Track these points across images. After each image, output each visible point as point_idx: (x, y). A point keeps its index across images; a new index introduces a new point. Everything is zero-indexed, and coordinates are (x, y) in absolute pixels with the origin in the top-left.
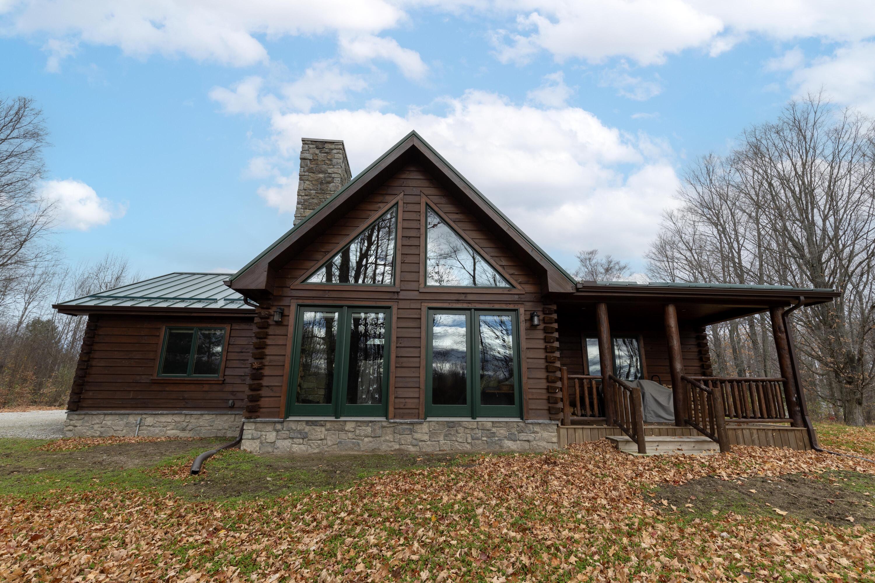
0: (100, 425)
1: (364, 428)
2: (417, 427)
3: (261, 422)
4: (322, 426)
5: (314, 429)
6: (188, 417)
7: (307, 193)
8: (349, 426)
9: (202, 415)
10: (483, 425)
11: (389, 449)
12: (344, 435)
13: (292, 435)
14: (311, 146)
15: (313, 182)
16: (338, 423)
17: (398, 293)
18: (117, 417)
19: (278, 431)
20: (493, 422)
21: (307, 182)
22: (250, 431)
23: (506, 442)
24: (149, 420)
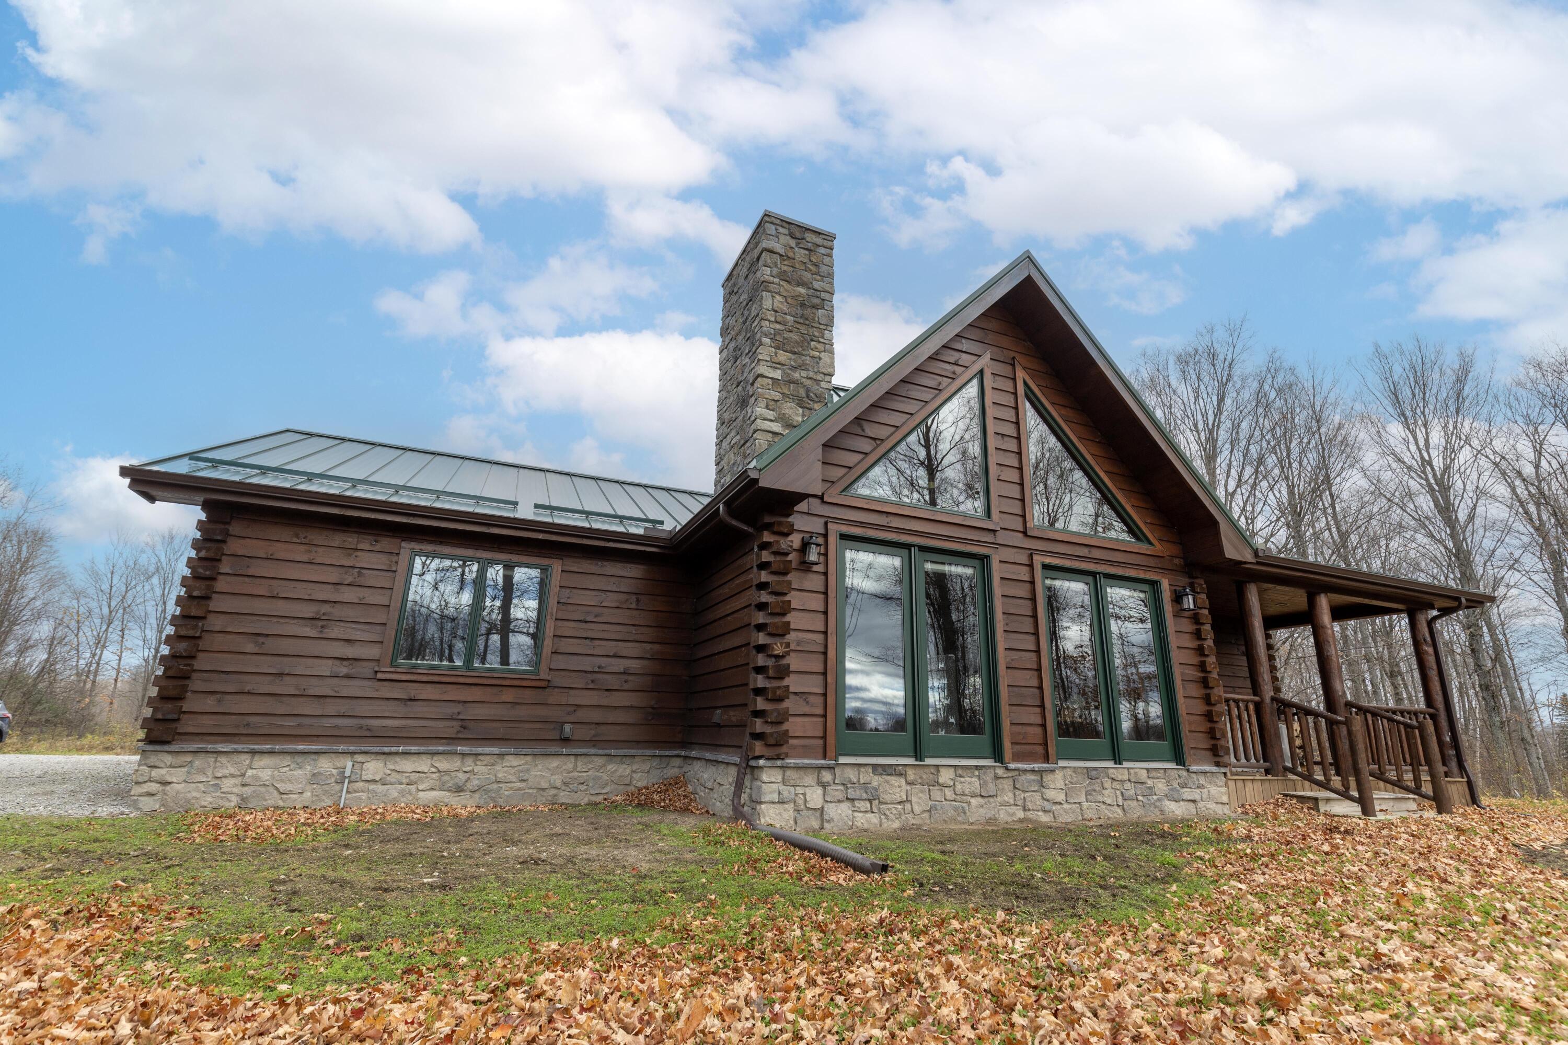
0: (238, 781)
1: (968, 779)
2: (1048, 778)
3: (798, 768)
4: (900, 775)
5: (888, 782)
6: (469, 761)
7: (779, 319)
8: (946, 776)
9: (501, 755)
10: (1136, 773)
11: (1009, 819)
12: (939, 793)
13: (851, 793)
14: (781, 230)
15: (789, 300)
16: (927, 770)
17: (994, 531)
18: (287, 760)
19: (824, 786)
20: (1148, 769)
21: (778, 298)
22: (775, 786)
23: (1168, 803)
24: (373, 768)
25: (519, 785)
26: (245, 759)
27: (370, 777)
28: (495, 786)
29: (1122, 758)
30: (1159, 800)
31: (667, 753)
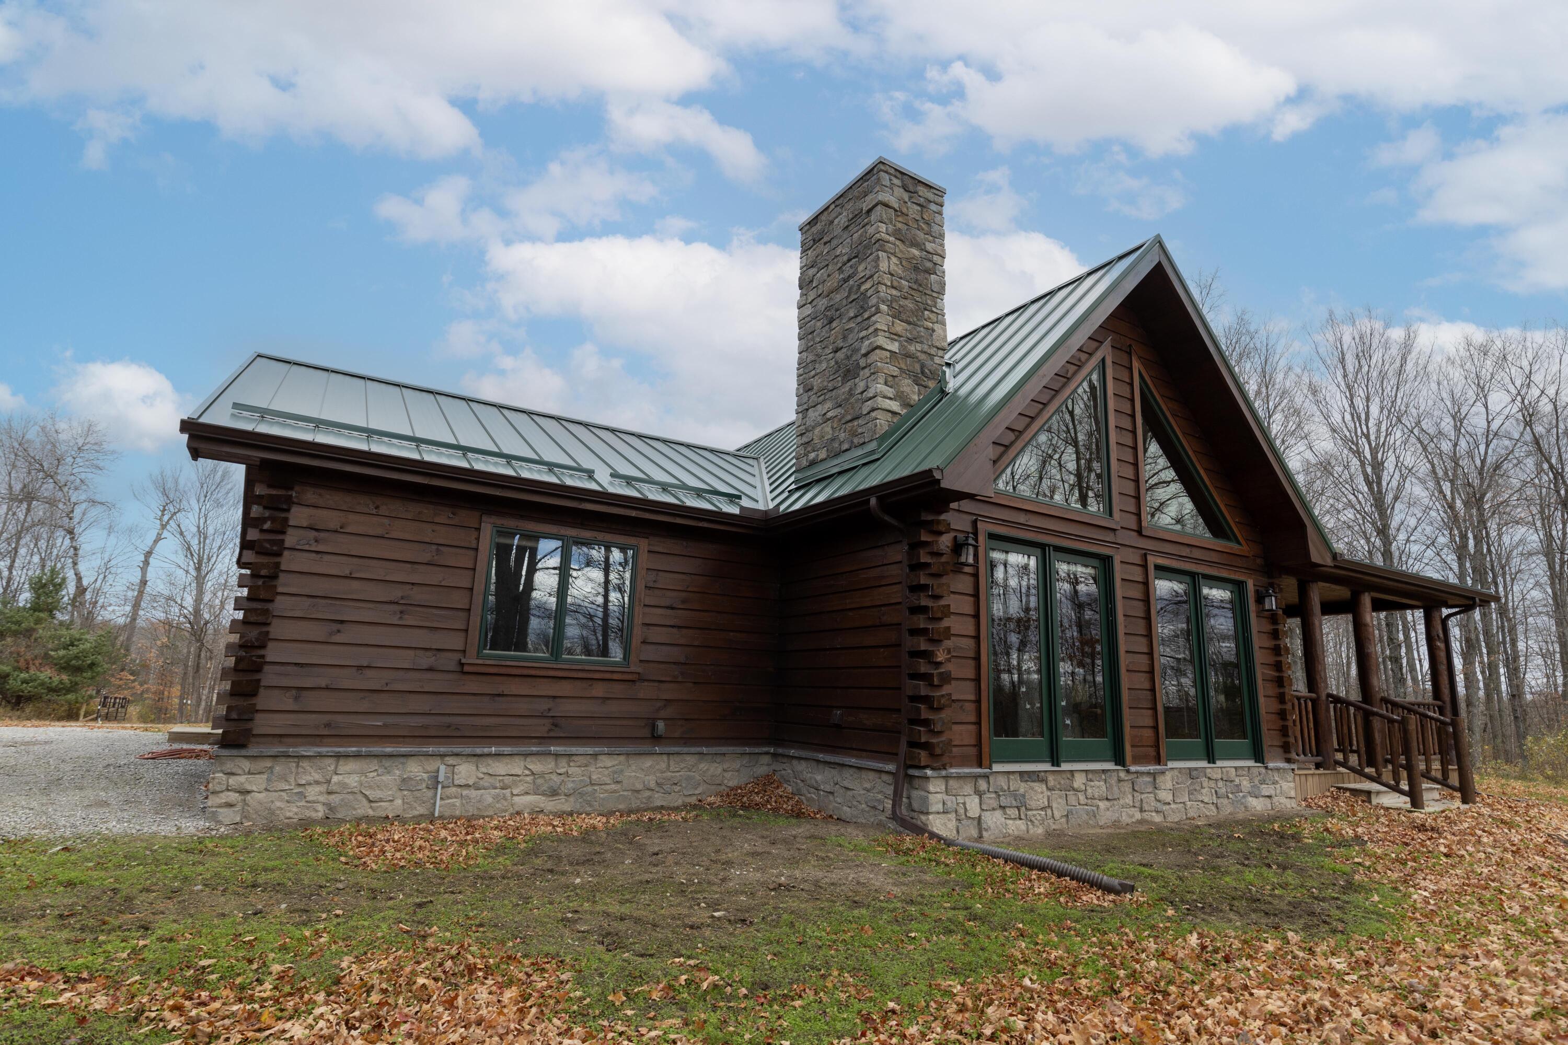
0: (323, 788)
1: (1097, 783)
2: (1160, 779)
3: (959, 777)
4: (1042, 781)
5: (1032, 788)
6: (563, 762)
7: (895, 284)
8: (1079, 781)
9: (595, 755)
10: (1227, 772)
11: (1129, 821)
12: (1074, 798)
13: (1004, 801)
14: (896, 181)
15: (904, 263)
16: (1064, 776)
17: (1114, 530)
18: (374, 764)
19: (980, 794)
20: (1236, 768)
21: (894, 260)
22: (939, 796)
23: (1250, 799)
24: (466, 771)
25: (613, 787)
26: (330, 764)
27: (462, 782)
28: (590, 789)
29: (1216, 756)
30: (1244, 797)
31: (757, 750)
